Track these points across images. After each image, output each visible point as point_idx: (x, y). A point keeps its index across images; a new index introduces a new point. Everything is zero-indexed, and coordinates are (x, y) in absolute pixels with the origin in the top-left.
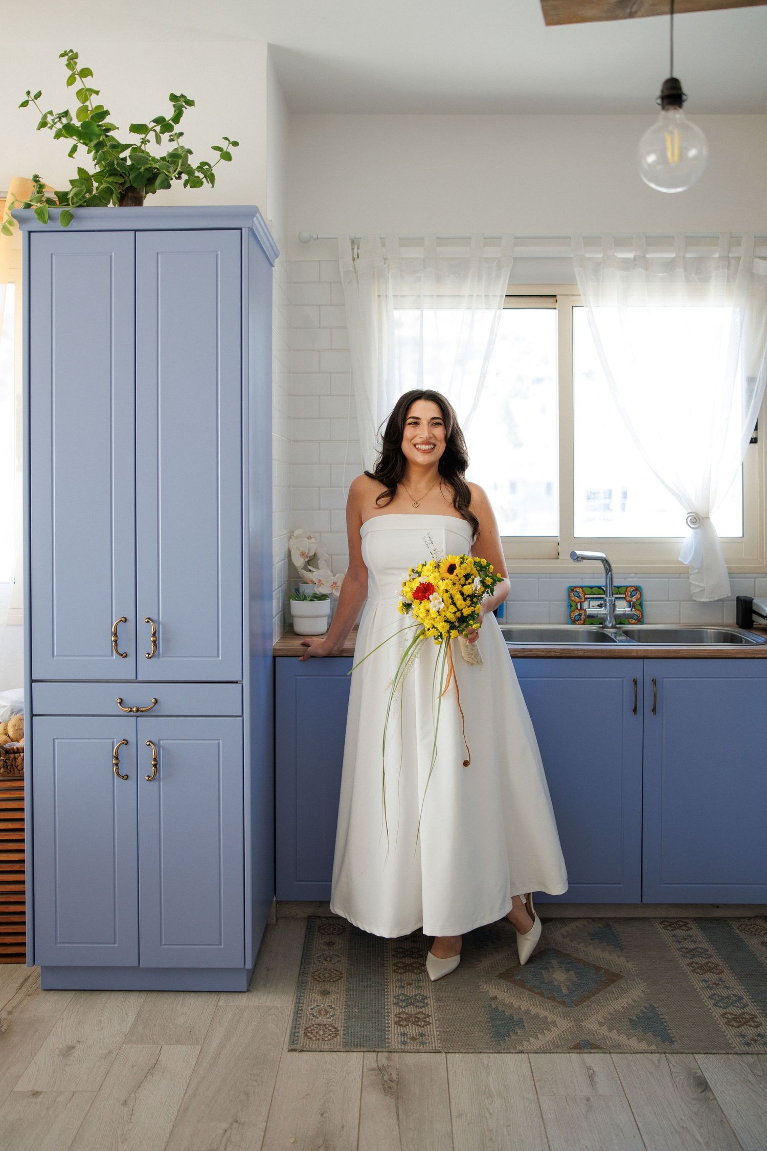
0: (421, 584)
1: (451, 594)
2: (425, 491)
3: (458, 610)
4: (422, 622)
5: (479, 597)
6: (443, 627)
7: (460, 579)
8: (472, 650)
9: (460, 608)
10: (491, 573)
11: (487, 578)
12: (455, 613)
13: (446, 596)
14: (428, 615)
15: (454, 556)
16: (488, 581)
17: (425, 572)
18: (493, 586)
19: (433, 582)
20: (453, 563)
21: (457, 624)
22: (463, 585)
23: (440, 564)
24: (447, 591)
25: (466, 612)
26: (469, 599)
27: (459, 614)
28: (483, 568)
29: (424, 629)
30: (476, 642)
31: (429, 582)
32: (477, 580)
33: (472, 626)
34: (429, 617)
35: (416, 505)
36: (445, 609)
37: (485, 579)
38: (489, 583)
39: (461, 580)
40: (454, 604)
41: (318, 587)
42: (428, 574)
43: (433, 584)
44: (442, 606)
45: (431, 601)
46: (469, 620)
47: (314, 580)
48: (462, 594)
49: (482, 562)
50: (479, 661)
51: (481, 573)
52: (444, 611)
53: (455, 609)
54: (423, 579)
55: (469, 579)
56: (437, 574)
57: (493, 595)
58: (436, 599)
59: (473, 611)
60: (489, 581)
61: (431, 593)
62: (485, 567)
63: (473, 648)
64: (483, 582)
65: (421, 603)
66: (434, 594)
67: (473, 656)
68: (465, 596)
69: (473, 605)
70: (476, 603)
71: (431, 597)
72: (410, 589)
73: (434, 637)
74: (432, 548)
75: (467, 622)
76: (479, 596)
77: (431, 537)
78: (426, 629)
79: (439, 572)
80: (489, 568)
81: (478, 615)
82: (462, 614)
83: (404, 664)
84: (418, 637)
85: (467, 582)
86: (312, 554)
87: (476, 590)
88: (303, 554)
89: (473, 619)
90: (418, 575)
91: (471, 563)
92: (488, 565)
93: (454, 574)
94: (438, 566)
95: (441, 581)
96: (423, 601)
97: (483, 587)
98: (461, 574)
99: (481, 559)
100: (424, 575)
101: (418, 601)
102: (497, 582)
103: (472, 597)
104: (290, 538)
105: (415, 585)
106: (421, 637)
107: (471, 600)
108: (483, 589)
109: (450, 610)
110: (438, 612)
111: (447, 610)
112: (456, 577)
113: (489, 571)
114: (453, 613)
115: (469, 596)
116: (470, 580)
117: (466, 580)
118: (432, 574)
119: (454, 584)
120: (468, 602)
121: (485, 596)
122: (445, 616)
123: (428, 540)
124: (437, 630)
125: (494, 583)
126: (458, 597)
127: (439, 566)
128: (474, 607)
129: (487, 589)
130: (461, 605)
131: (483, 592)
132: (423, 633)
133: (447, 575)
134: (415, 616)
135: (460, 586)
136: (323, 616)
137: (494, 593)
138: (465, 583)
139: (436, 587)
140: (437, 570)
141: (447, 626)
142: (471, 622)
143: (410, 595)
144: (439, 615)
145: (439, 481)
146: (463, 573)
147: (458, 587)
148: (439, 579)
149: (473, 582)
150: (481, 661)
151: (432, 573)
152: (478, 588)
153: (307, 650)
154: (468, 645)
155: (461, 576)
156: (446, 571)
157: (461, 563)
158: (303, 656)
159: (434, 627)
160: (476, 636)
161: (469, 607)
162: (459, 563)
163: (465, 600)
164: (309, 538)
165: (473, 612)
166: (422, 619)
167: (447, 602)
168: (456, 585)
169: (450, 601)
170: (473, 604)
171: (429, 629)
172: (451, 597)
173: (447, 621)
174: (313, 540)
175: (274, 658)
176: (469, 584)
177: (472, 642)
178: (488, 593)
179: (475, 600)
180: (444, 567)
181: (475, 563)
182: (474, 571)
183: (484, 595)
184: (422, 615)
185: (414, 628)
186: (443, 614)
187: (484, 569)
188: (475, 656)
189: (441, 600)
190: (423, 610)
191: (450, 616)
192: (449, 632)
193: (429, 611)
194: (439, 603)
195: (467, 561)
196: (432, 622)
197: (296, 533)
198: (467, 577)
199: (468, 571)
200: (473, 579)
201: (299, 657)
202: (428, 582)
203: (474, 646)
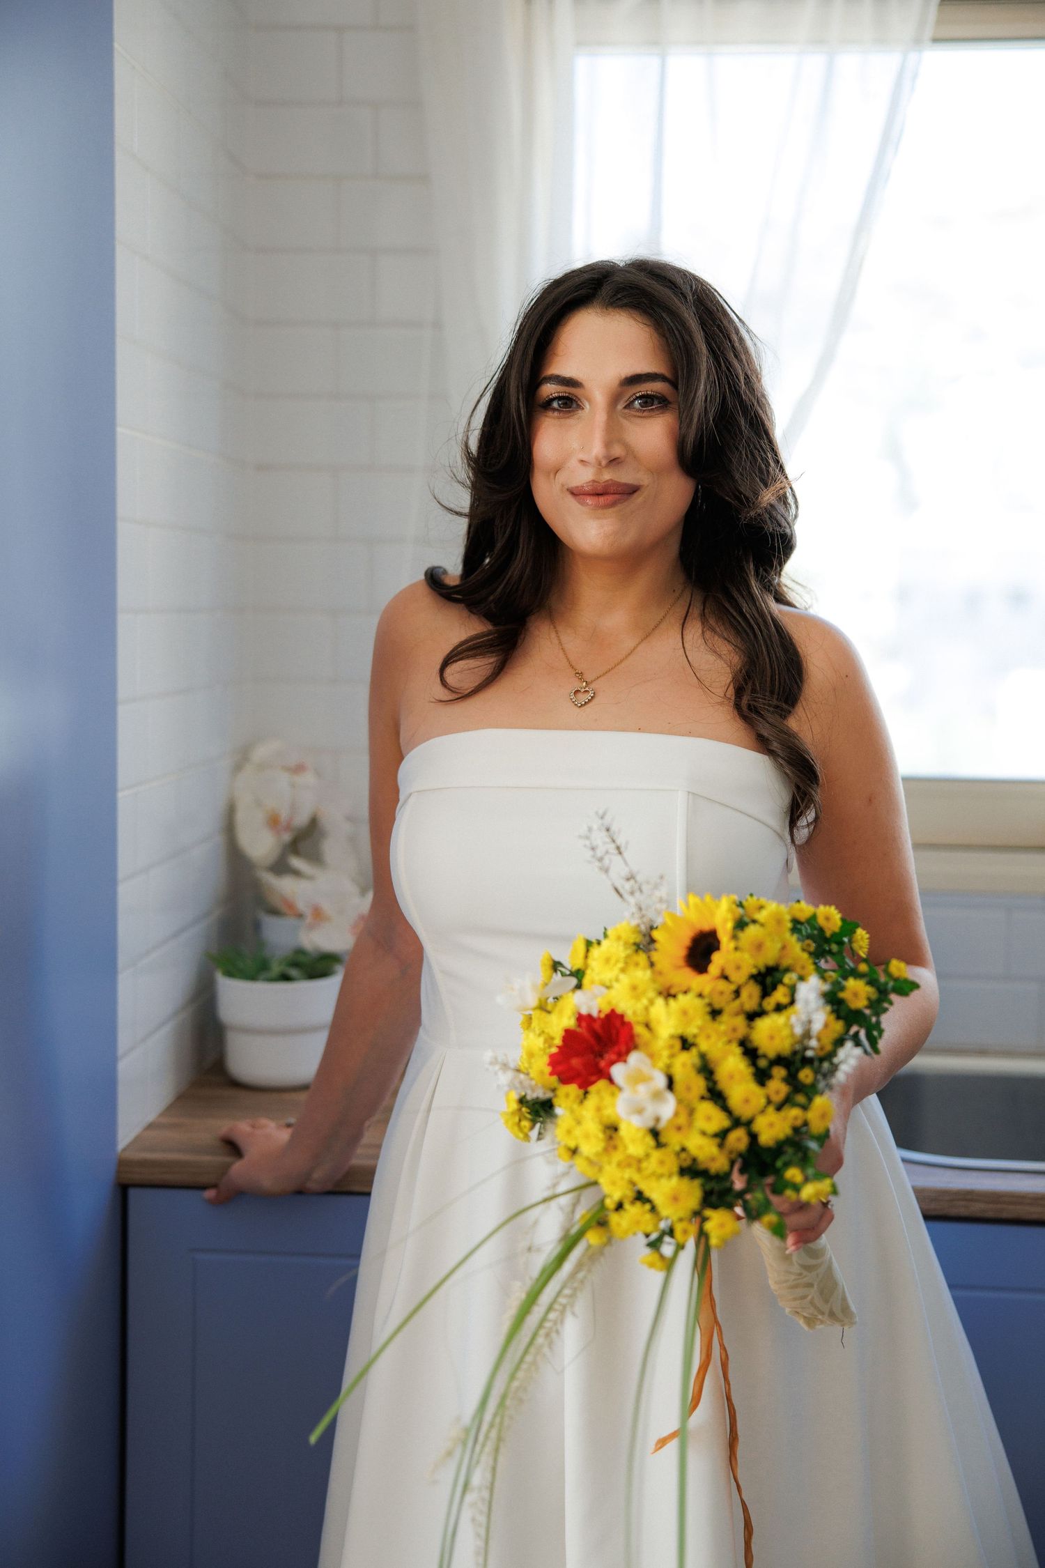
0: (580, 1018)
1: (703, 1056)
2: (629, 643)
3: (737, 1122)
4: (591, 1174)
5: (824, 1061)
6: (675, 1199)
7: (737, 993)
8: (808, 1268)
9: (744, 1111)
10: (865, 960)
11: (852, 983)
12: (722, 1135)
13: (684, 1064)
14: (615, 1148)
15: (708, 898)
16: (856, 995)
17: (597, 972)
18: (878, 1014)
19: (628, 1007)
20: (706, 927)
21: (739, 1183)
22: (752, 1016)
23: (656, 934)
24: (686, 1044)
25: (772, 1128)
26: (779, 1072)
27: (738, 1139)
28: (827, 941)
29: (602, 1202)
30: (824, 1239)
31: (613, 1011)
32: (810, 991)
33: (797, 1188)
34: (617, 1156)
35: (584, 695)
36: (682, 1120)
37: (842, 989)
38: (860, 1003)
39: (744, 994)
40: (716, 1095)
41: (311, 927)
42: (608, 975)
43: (630, 1017)
44: (668, 1109)
45: (620, 1089)
46: (787, 1165)
47: (301, 906)
48: (750, 1052)
49: (821, 921)
50: (837, 1311)
51: (822, 964)
52: (679, 1128)
53: (718, 1120)
54: (592, 1001)
55: (774, 988)
56: (642, 975)
57: (877, 1051)
58: (639, 1078)
59: (799, 1123)
60: (857, 992)
61: (622, 1057)
62: (837, 938)
63: (812, 1262)
64: (833, 1000)
65: (586, 1093)
66: (634, 1058)
67: (813, 1293)
68: (763, 1063)
69: (801, 1099)
70: (810, 1092)
71: (617, 1071)
72: (541, 1040)
73: (647, 1236)
74: (618, 868)
75: (778, 1173)
76: (821, 1060)
77: (614, 828)
78: (610, 1204)
79: (652, 965)
80: (850, 941)
81: (823, 1138)
82: (753, 1137)
83: (507, 1367)
84: (581, 1234)
85: (770, 1003)
86: (302, 819)
87: (807, 1035)
88: (274, 822)
89: (804, 1158)
90: (574, 981)
91: (779, 922)
92: (849, 928)
93: (714, 969)
94: (645, 943)
95: (660, 1002)
96: (592, 1089)
97: (838, 1018)
98: (738, 968)
99: (817, 906)
100: (592, 982)
101: (573, 1089)
102: (893, 997)
103: (792, 1062)
104: (238, 768)
105: (562, 1021)
106: (593, 1238)
107: (791, 1079)
108: (839, 1026)
109: (700, 1123)
110: (655, 1133)
111: (690, 1123)
112: (722, 985)
113: (853, 954)
114: (716, 1135)
115: (780, 1060)
116: (780, 995)
117: (766, 993)
118: (622, 977)
119: (715, 1013)
120: (777, 1087)
121: (850, 1058)
122: (683, 1149)
123: (600, 838)
124: (653, 1209)
125: (879, 1004)
126: (732, 1067)
127: (653, 941)
128: (805, 1108)
129: (854, 1029)
130: (747, 1101)
131: (839, 1042)
132: (600, 1221)
133: (687, 977)
134: (562, 1151)
135: (740, 1021)
136: (314, 1029)
137: (881, 1044)
138: (760, 1005)
139: (639, 1030)
140: (642, 958)
141: (692, 1192)
142: (793, 1174)
143: (541, 1065)
144: (659, 1145)
145: (680, 611)
146: (748, 963)
147: (732, 1022)
148: (651, 994)
149: (792, 1002)
150: (845, 1309)
151: (623, 970)
152: (817, 1026)
153: (228, 1166)
154: (790, 1255)
155: (739, 977)
156: (681, 962)
157: (741, 925)
158: (215, 1186)
159: (640, 1197)
160: (821, 1217)
161: (779, 1108)
162: (730, 925)
163: (762, 1077)
164: (299, 769)
165: (799, 1132)
166: (590, 1162)
167: (688, 1089)
168: (724, 1017)
169: (699, 1085)
170: (799, 1093)
171: (620, 1207)
172: (706, 1069)
173: (691, 1170)
174: (308, 778)
175: (123, 1190)
176: (779, 1008)
177: (807, 1241)
178: (858, 1043)
179: (806, 1075)
180: (672, 948)
181: (796, 925)
182: (797, 951)
183: (842, 1053)
184: (591, 1146)
185: (565, 1201)
186: (674, 1140)
187: (834, 947)
188: (821, 1292)
189: (661, 1081)
190: (592, 1126)
191: (703, 1148)
192: (698, 1215)
193: (616, 1129)
194: (657, 1096)
195: (761, 916)
196: (629, 1173)
197: (261, 752)
198: (768, 978)
199: (770, 956)
200: (793, 990)
201: (204, 1187)
202: (607, 1010)
203: (816, 1254)
